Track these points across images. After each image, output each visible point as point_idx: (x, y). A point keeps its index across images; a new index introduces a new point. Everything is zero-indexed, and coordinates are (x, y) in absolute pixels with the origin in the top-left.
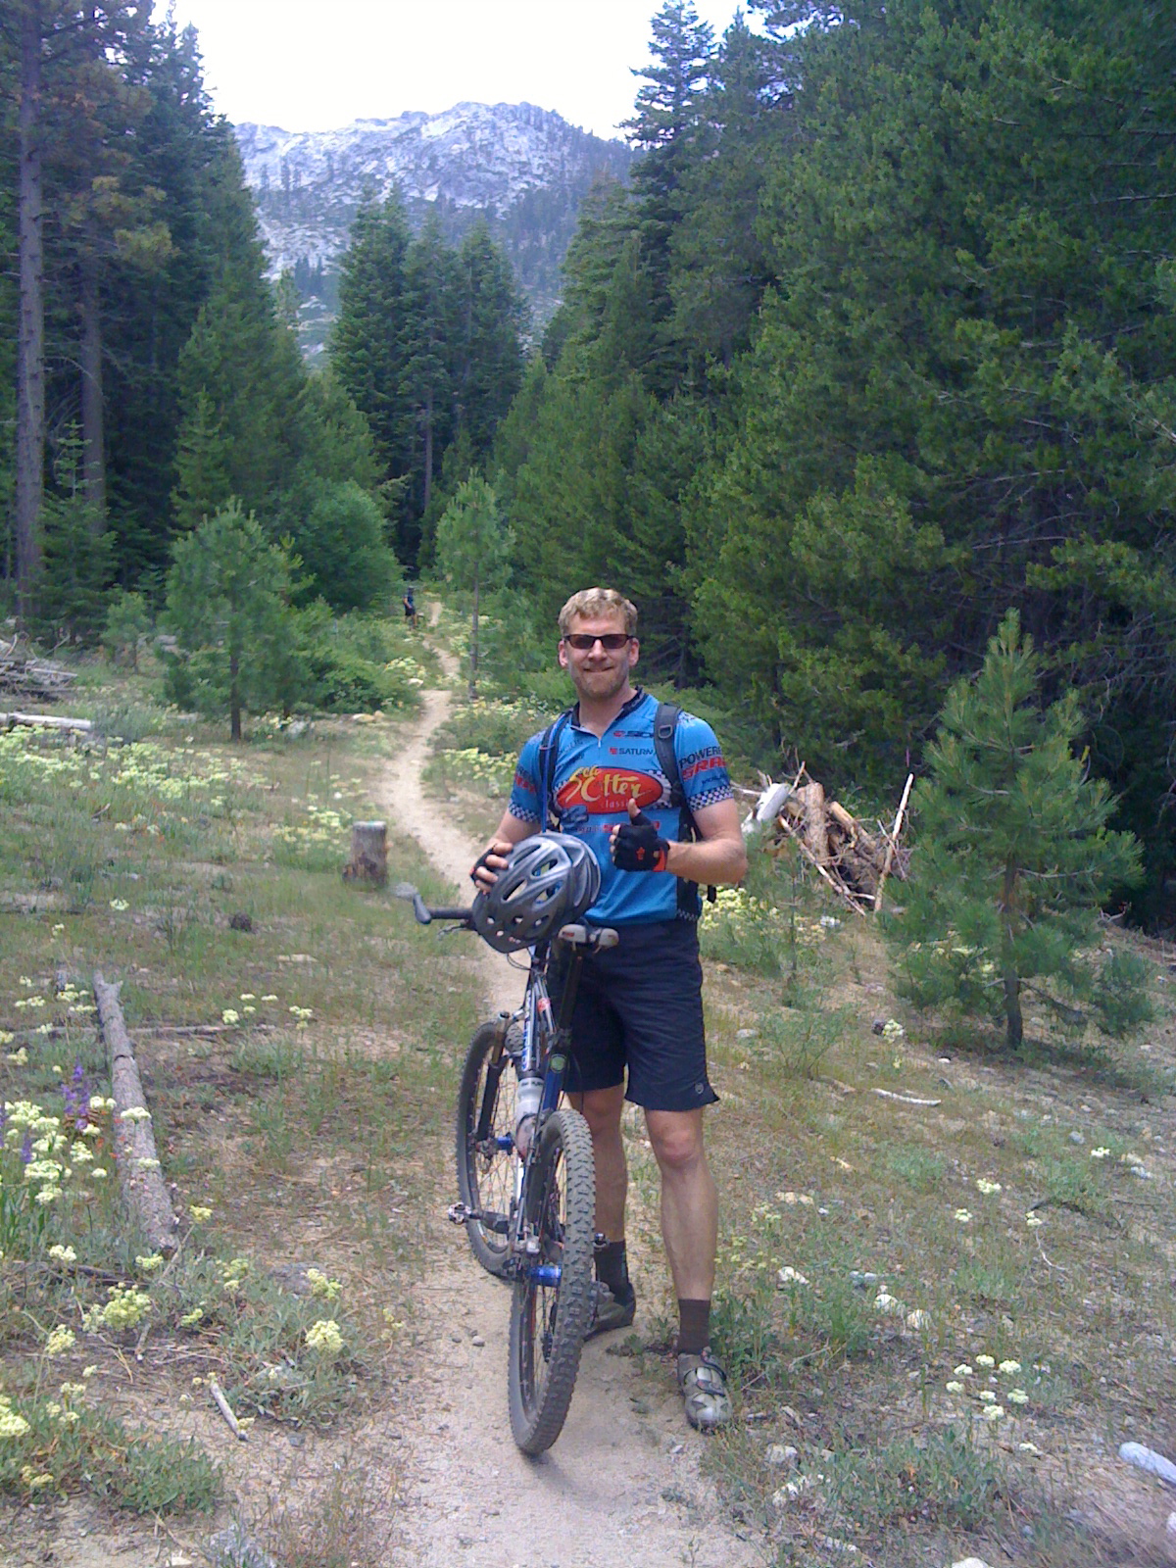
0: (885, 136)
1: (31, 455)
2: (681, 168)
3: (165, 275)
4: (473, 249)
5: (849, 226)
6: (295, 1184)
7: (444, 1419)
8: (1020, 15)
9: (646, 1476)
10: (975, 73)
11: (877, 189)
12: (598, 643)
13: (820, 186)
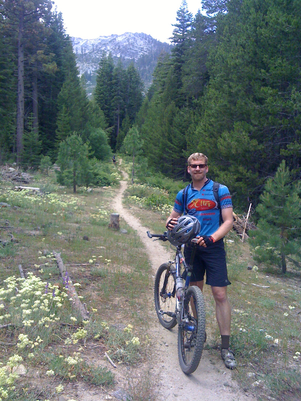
0: (240, 41)
1: (21, 121)
2: (184, 50)
3: (54, 75)
4: (130, 69)
5: (232, 64)
6: (112, 304)
7: (163, 364)
8: (277, 9)
9: (218, 380)
10: (264, 24)
11: (239, 54)
12: (198, 167)
13: (224, 54)
